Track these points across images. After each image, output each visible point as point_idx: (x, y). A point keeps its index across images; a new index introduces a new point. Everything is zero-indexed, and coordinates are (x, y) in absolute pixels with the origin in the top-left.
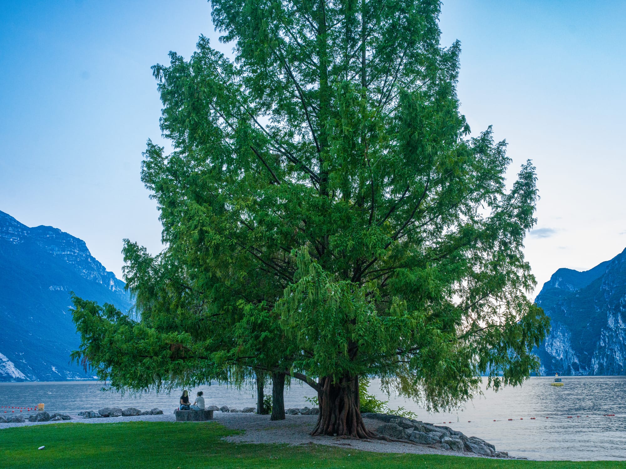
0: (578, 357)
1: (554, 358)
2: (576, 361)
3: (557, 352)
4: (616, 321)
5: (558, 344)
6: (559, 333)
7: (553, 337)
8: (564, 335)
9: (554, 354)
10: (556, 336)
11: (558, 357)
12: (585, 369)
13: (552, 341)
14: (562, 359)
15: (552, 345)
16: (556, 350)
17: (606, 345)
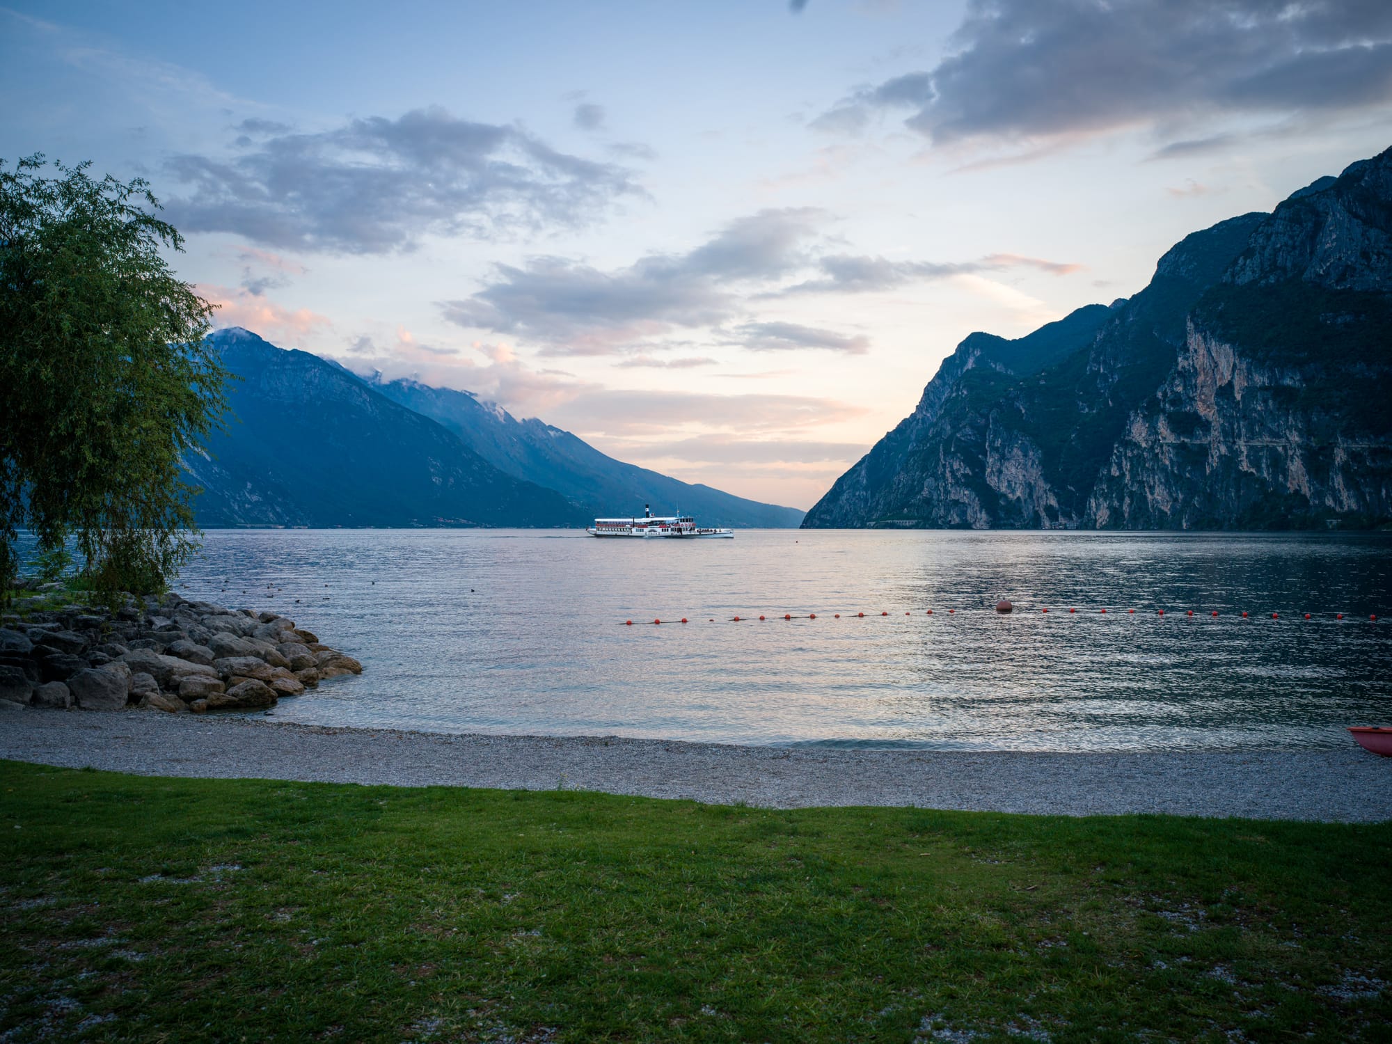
0: (1056, 494)
1: (1004, 496)
2: (1053, 502)
3: (1009, 486)
4: (1153, 430)
5: (1013, 470)
6: (1015, 450)
7: (1003, 458)
8: (1025, 455)
9: (1003, 490)
10: (1008, 455)
11: (1010, 496)
12: (1071, 518)
13: (1001, 465)
14: (1019, 498)
15: (1000, 472)
16: (1009, 481)
17: (1123, 475)
